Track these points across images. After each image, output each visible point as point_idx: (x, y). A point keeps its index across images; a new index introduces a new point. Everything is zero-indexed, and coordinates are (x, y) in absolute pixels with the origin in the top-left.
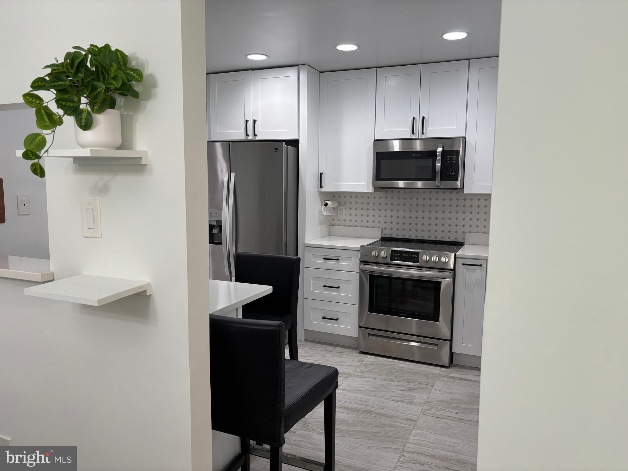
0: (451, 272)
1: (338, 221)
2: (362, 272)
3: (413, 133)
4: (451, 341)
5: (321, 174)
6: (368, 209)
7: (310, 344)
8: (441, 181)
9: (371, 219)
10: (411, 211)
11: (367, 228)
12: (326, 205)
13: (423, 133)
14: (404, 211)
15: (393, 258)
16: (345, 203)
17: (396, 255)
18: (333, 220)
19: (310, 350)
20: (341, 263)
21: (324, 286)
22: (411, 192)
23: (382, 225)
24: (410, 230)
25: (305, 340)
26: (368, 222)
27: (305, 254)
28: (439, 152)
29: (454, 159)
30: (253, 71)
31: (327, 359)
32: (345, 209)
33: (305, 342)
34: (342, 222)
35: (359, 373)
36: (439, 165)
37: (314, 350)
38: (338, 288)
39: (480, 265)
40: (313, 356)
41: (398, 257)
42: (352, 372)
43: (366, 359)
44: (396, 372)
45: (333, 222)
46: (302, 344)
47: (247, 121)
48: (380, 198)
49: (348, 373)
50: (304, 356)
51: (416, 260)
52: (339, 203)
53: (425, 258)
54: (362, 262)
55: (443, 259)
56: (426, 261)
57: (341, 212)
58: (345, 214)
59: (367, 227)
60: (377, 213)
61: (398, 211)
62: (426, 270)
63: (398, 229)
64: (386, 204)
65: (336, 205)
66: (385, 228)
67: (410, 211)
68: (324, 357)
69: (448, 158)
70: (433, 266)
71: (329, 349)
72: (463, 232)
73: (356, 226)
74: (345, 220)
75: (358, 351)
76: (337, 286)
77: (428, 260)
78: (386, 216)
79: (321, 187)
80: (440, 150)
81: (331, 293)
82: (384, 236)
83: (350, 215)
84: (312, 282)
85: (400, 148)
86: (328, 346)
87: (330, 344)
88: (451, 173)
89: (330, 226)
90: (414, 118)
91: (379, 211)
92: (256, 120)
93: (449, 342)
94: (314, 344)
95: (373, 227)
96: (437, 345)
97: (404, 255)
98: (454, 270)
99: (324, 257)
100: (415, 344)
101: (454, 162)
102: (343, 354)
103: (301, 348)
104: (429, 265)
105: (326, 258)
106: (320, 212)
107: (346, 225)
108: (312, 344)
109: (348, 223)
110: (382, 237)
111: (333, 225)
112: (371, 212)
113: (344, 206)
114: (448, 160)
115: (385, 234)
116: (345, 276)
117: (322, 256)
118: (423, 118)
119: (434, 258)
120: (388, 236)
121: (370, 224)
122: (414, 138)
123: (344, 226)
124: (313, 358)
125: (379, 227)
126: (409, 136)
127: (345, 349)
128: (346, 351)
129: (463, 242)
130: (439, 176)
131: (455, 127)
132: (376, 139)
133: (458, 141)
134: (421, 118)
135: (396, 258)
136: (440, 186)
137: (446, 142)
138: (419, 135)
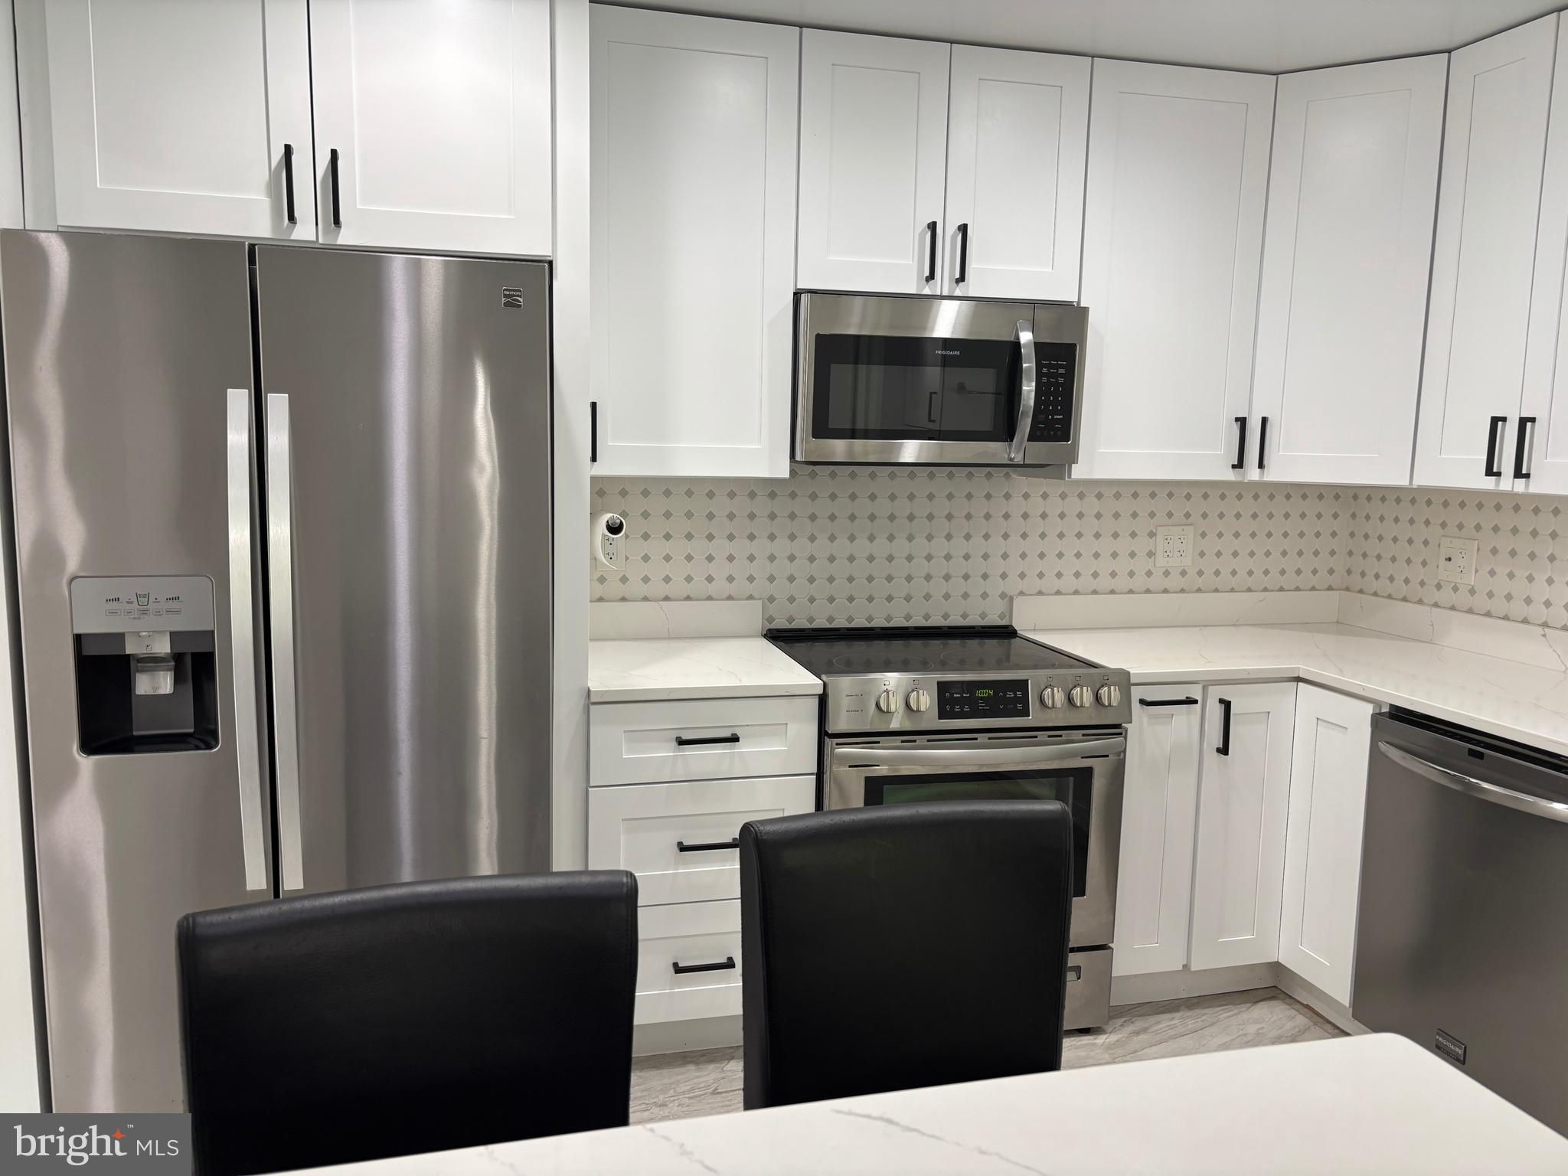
0: (1121, 733)
3: (929, 278)
5: (594, 406)
8: (1028, 440)
9: (721, 570)
10: (852, 538)
11: (710, 602)
12: (617, 528)
14: (832, 538)
15: (948, 708)
17: (955, 699)
20: (747, 749)
21: (678, 848)
22: (853, 475)
23: (762, 588)
24: (851, 599)
26: (710, 579)
27: (594, 731)
28: (1027, 345)
29: (1061, 371)
34: (612, 587)
36: (1029, 386)
39: (1193, 701)
41: (962, 703)
47: (289, 152)
51: (1019, 707)
54: (839, 738)
58: (627, 559)
59: (710, 598)
60: (741, 547)
61: (812, 538)
62: (1049, 736)
63: (812, 600)
64: (772, 516)
66: (773, 599)
67: (849, 538)
69: (1045, 366)
73: (667, 599)
74: (624, 580)
78: (772, 558)
79: (593, 458)
81: (707, 869)
82: (772, 626)
83: (643, 558)
84: (622, 838)
88: (1050, 417)
90: (934, 226)
91: (747, 541)
95: (730, 598)
97: (983, 693)
101: (1061, 380)
105: (686, 738)
107: (627, 596)
109: (636, 587)
110: (767, 630)
112: (720, 547)
114: (1045, 375)
116: (762, 795)
117: (667, 732)
118: (964, 228)
121: (719, 586)
122: (930, 293)
123: (623, 599)
125: (753, 597)
126: (909, 285)
130: (1025, 425)
131: (1050, 270)
132: (800, 286)
133: (1074, 315)
134: (952, 228)
135: (957, 708)
136: (1018, 458)
137: (1040, 314)
138: (943, 284)
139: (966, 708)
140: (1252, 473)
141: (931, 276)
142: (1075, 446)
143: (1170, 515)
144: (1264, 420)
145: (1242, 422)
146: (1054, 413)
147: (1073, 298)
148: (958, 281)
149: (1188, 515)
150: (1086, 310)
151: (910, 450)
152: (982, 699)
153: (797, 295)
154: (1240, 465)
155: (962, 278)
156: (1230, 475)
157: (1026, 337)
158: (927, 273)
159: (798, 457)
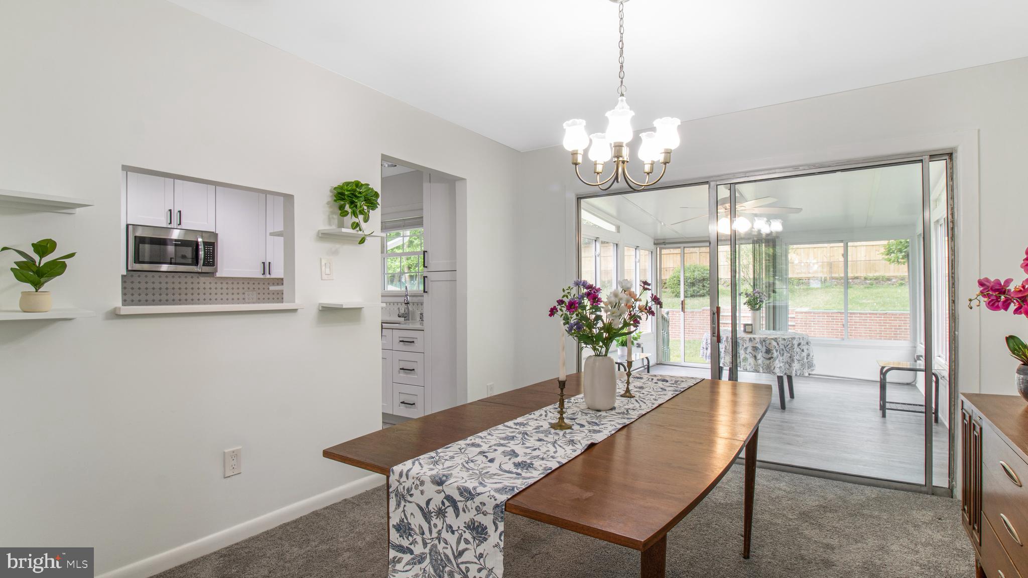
8: (202, 266)
28: (201, 242)
29: (211, 249)
36: (201, 253)
90: (170, 211)
118: (179, 211)
122: (170, 227)
130: (201, 262)
131: (206, 223)
132: (128, 223)
133: (215, 235)
134: (176, 211)
136: (200, 271)
137: (204, 234)
138: (174, 224)
140: (268, 276)
141: (171, 223)
142: (217, 268)
143: (249, 288)
144: (269, 263)
145: (264, 263)
146: (210, 259)
147: (214, 231)
148: (179, 225)
149: (254, 289)
150: (217, 234)
151: (164, 267)
153: (127, 226)
154: (264, 274)
155: (180, 224)
156: (262, 277)
157: (200, 240)
158: (169, 222)
159: (130, 269)
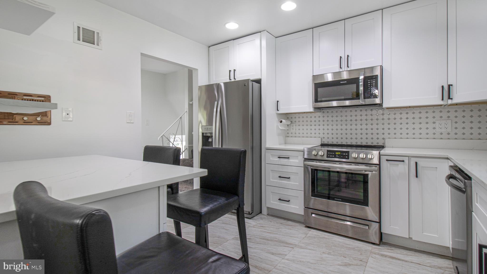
0: (377, 167)
1: (291, 134)
2: (306, 167)
3: (341, 68)
4: (380, 222)
5: (278, 101)
6: (311, 125)
7: (270, 217)
8: (364, 99)
9: (313, 132)
11: (311, 138)
12: (281, 122)
13: (348, 67)
15: (329, 156)
16: (295, 122)
17: (331, 154)
18: (288, 133)
19: (269, 222)
20: (291, 160)
21: (279, 177)
23: (322, 135)
24: (342, 138)
25: (268, 215)
26: (311, 134)
27: (267, 154)
28: (361, 79)
29: (374, 82)
30: (234, 40)
31: (280, 230)
32: (296, 125)
33: (267, 216)
34: (294, 135)
35: (303, 245)
36: (361, 88)
37: (272, 223)
38: (289, 178)
39: (403, 161)
40: (271, 227)
41: (332, 155)
42: (298, 243)
43: (310, 232)
44: (333, 246)
45: (288, 135)
46: (265, 217)
47: (230, 71)
48: (319, 117)
49: (294, 244)
50: (263, 227)
51: (347, 157)
52: (291, 122)
53: (354, 155)
54: (306, 160)
55: (369, 156)
56: (355, 158)
57: (293, 128)
58: (296, 129)
60: (317, 127)
61: (332, 125)
62: (355, 165)
63: (333, 138)
64: (324, 121)
65: (289, 123)
66: (324, 138)
68: (278, 228)
69: (369, 81)
70: (361, 161)
71: (283, 222)
72: (383, 139)
73: (303, 137)
74: (295, 133)
75: (304, 226)
76: (288, 177)
77: (357, 157)
78: (324, 129)
79: (278, 110)
80: (362, 77)
81: (285, 182)
82: (323, 143)
83: (299, 129)
84: (271, 174)
85: (332, 79)
86: (283, 220)
87: (285, 219)
89: (286, 138)
90: (341, 57)
92: (235, 70)
93: (378, 223)
94: (273, 218)
95: (315, 137)
96: (368, 225)
98: (379, 165)
99: (279, 156)
100: (349, 223)
101: (374, 84)
102: (293, 227)
103: (263, 220)
104: (358, 161)
105: (280, 157)
106: (277, 127)
107: (296, 136)
108: (272, 218)
110: (322, 144)
111: (288, 137)
112: (313, 127)
113: (295, 124)
114: (369, 83)
115: (324, 142)
116: (294, 170)
117: (277, 156)
118: (348, 56)
119: (361, 156)
120: (326, 143)
121: (313, 135)
123: (295, 137)
124: (270, 229)
125: (319, 137)
126: (337, 70)
127: (294, 223)
128: (296, 225)
129: (384, 146)
134: (346, 56)
135: (331, 156)
137: (366, 70)
138: (343, 69)
139: (333, 156)
145: (443, 87)
149: (449, 117)
152: (337, 154)
